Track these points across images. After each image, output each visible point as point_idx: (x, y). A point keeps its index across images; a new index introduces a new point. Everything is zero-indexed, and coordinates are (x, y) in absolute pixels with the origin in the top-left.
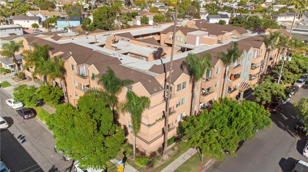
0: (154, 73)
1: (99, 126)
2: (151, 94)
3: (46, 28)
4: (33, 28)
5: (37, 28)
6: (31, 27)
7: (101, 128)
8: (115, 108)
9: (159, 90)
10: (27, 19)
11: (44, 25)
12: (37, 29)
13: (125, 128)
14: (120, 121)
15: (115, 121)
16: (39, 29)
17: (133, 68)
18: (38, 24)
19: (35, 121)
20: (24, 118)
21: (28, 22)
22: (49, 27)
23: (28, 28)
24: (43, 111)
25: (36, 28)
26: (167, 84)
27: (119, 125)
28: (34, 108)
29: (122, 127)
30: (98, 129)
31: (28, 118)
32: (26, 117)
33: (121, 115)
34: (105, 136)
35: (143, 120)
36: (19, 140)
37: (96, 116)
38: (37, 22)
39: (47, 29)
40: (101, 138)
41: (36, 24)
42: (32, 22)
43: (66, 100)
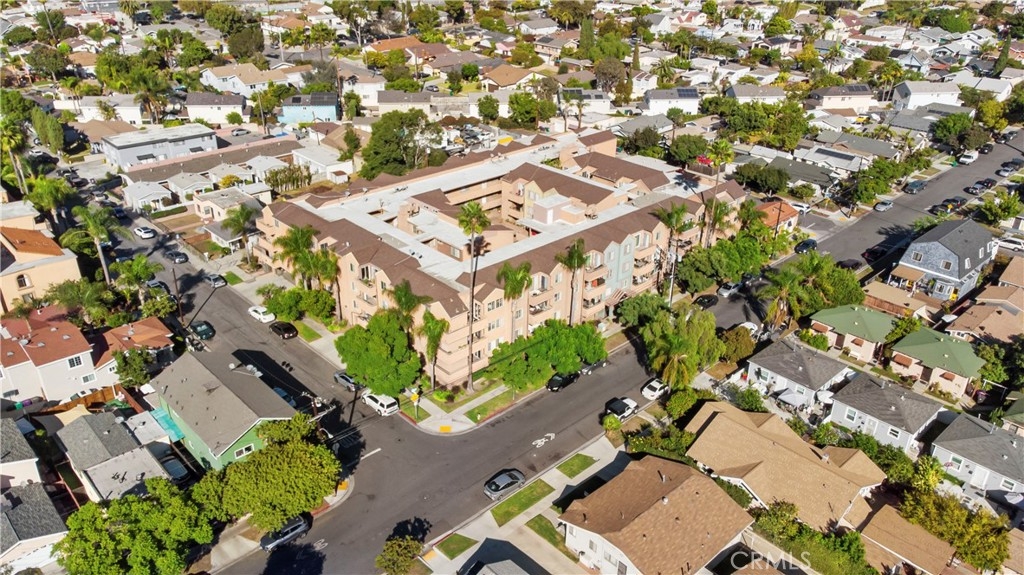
0: (461, 285)
1: (392, 351)
2: (451, 316)
3: (260, 124)
4: (231, 125)
5: (240, 124)
6: (227, 122)
7: (394, 353)
8: (410, 330)
9: (461, 312)
10: (217, 104)
11: (255, 116)
12: (240, 127)
13: (422, 356)
14: (415, 346)
15: (410, 346)
16: (243, 126)
17: (435, 276)
18: (241, 114)
19: (298, 342)
20: (284, 338)
21: (219, 108)
22: (266, 123)
23: (219, 127)
24: (306, 328)
25: (236, 125)
26: (475, 301)
27: (414, 351)
28: (292, 322)
29: (419, 355)
30: (392, 355)
31: (289, 338)
32: (286, 336)
33: (416, 339)
34: (399, 362)
35: (443, 345)
36: (284, 367)
37: (389, 340)
38: (238, 110)
39: (262, 127)
40: (394, 364)
41: (238, 115)
42: (229, 109)
43: (337, 312)
